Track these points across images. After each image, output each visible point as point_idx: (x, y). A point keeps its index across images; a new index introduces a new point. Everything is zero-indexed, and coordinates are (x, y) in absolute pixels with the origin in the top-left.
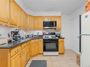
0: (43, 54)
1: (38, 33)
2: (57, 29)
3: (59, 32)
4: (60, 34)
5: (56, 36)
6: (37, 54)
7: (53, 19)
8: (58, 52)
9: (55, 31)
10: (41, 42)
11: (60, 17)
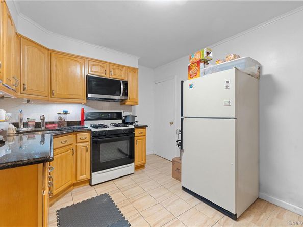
0: (90, 180)
1: (66, 113)
2: (127, 103)
3: (131, 111)
4: (134, 117)
5: (124, 122)
6: (70, 186)
7: (117, 71)
8: (133, 164)
9: (122, 106)
10: (83, 142)
11: (134, 70)
